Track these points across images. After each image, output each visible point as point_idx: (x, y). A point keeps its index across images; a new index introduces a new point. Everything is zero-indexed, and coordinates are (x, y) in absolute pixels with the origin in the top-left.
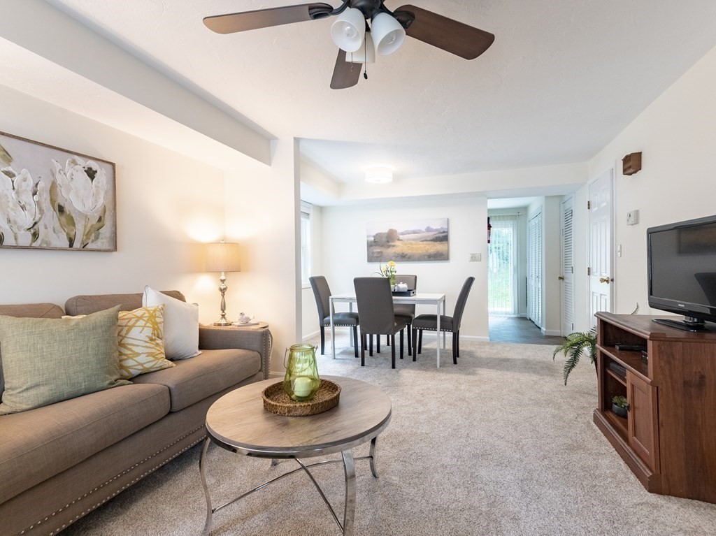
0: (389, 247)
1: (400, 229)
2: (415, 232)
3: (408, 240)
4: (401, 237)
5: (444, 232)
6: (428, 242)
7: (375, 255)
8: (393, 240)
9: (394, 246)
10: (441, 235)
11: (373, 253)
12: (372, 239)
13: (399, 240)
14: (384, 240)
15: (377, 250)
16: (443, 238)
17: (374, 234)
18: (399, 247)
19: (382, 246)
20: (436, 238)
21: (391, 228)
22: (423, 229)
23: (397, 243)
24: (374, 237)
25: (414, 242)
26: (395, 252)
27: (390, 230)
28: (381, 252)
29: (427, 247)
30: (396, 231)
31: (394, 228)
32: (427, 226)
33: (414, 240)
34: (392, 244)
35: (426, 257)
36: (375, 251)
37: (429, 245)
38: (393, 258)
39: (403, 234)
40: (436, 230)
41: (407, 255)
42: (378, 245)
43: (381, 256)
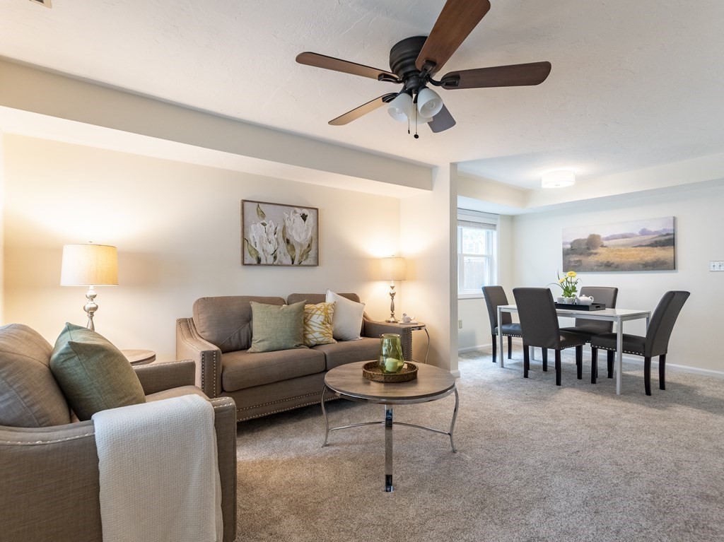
0: (591, 254)
1: (603, 233)
2: (624, 236)
3: (615, 246)
4: (605, 243)
5: (668, 235)
6: (643, 248)
7: (573, 264)
8: (595, 247)
9: (596, 254)
10: (663, 238)
11: (570, 262)
12: (569, 246)
13: (602, 246)
14: (584, 247)
15: (575, 258)
16: (669, 241)
17: (572, 240)
18: (602, 255)
19: (581, 254)
20: (656, 242)
21: (592, 233)
22: (637, 232)
23: (600, 250)
24: (571, 244)
25: (623, 248)
26: (598, 261)
27: (591, 235)
28: (580, 261)
29: (642, 254)
30: (598, 236)
31: (596, 233)
32: (642, 228)
33: (623, 245)
34: (594, 251)
35: (641, 266)
36: (572, 259)
37: (645, 251)
38: (595, 268)
39: (607, 239)
40: (656, 232)
41: (613, 263)
42: (577, 253)
43: (579, 266)
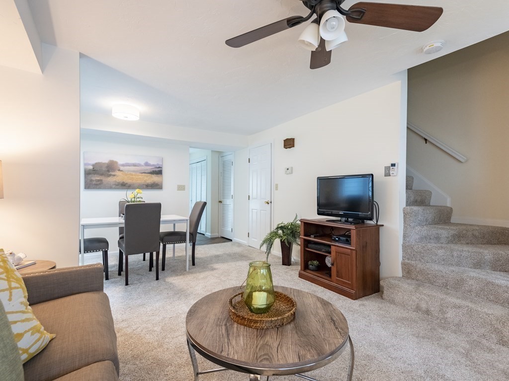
0: (110, 175)
1: (120, 160)
2: (134, 165)
3: (128, 171)
4: (122, 168)
5: (159, 167)
6: (146, 174)
7: (94, 182)
8: (114, 170)
9: (114, 175)
10: (157, 169)
11: (91, 181)
12: (91, 167)
13: (119, 170)
14: (104, 169)
15: (96, 178)
16: (158, 172)
17: (94, 162)
18: (119, 177)
19: (102, 175)
20: (153, 171)
21: (112, 159)
22: (142, 163)
23: (117, 173)
24: (93, 165)
25: (134, 173)
26: (116, 181)
27: (111, 161)
28: (101, 180)
29: (146, 178)
30: (116, 163)
31: (115, 160)
32: (146, 161)
33: (134, 171)
34: (113, 173)
35: (145, 186)
36: (94, 178)
37: (147, 176)
38: (114, 186)
39: (123, 165)
40: (153, 165)
41: (127, 184)
42: (98, 174)
43: (100, 184)
